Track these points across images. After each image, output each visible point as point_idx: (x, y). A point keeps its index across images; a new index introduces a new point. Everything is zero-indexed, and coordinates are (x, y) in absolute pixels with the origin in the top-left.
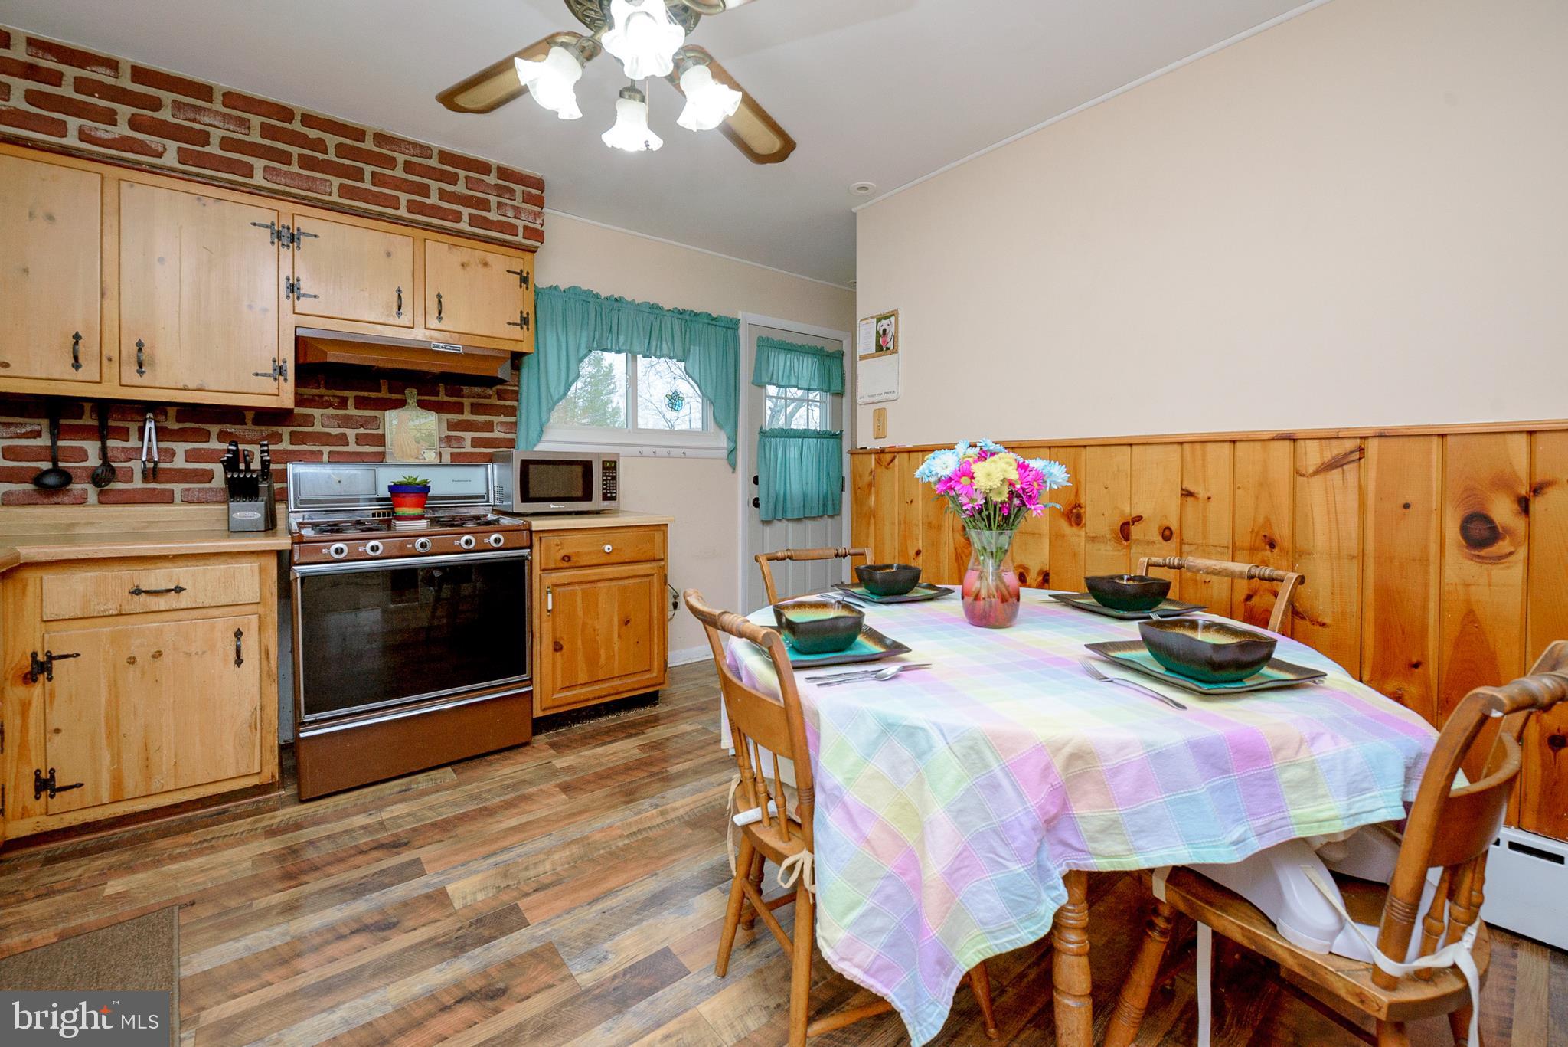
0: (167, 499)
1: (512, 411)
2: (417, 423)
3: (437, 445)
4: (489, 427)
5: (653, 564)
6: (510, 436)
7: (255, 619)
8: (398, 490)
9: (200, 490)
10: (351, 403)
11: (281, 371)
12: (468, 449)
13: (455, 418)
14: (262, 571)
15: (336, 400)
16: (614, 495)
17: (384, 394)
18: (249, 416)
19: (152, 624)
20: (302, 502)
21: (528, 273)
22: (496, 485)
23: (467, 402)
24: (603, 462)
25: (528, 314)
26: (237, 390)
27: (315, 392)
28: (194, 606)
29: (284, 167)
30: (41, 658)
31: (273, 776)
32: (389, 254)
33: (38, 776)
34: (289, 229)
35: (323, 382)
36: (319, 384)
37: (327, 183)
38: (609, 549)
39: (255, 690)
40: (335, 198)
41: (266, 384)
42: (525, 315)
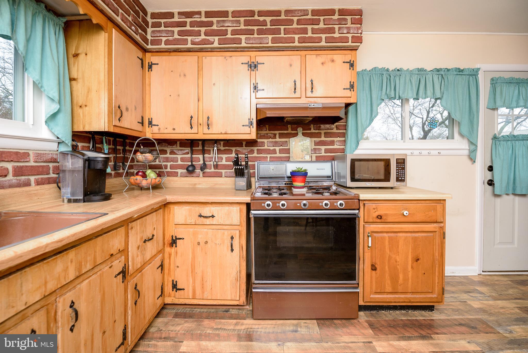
0: (220, 175)
1: (344, 135)
2: (302, 143)
3: (310, 153)
4: (332, 143)
5: (435, 225)
6: (343, 147)
7: (238, 232)
8: (294, 174)
9: (230, 172)
10: (277, 136)
11: (251, 124)
12: (323, 154)
13: (317, 140)
14: (241, 211)
15: (272, 135)
16: (403, 178)
17: (290, 131)
18: (244, 143)
19: (204, 230)
20: (260, 178)
21: (353, 61)
22: (336, 171)
23: (323, 132)
24: (397, 159)
25: (353, 83)
26: (237, 133)
27: (265, 132)
28: (218, 224)
29: (252, 36)
30: (174, 238)
31: (244, 303)
32: (291, 65)
33: (173, 282)
34: (254, 63)
35: (268, 128)
36: (266, 129)
37: (267, 39)
38: (407, 214)
39: (238, 263)
40: (270, 44)
41: (247, 130)
42: (352, 84)
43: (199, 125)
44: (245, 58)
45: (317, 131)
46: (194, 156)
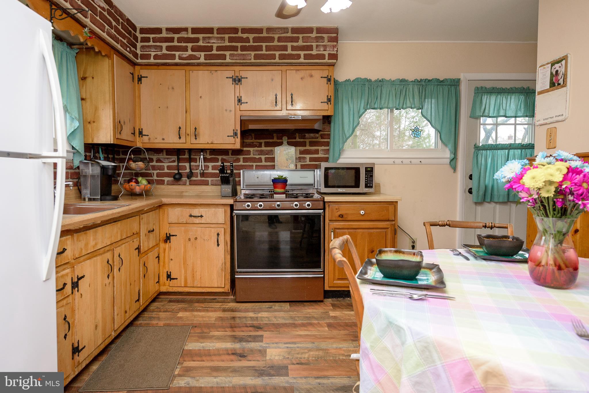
0: (206, 183)
1: (328, 144)
2: (287, 152)
3: (295, 161)
4: (317, 152)
5: (388, 223)
6: (326, 156)
7: (223, 229)
8: (275, 181)
9: (216, 180)
10: (263, 144)
11: (235, 134)
12: (308, 163)
13: (302, 148)
14: (225, 212)
15: (258, 144)
16: (371, 185)
17: (275, 140)
18: (230, 152)
19: (194, 228)
20: (246, 186)
21: (331, 76)
22: (318, 179)
23: (308, 141)
24: (366, 168)
25: (331, 96)
26: (223, 143)
27: (251, 141)
28: (206, 223)
29: (235, 53)
30: (168, 235)
31: (228, 290)
32: (272, 80)
33: (167, 273)
34: (238, 77)
35: (253, 137)
36: (252, 137)
37: (250, 55)
38: (363, 213)
39: (223, 256)
40: (253, 61)
41: (232, 140)
42: (329, 97)
43: (187, 135)
44: (229, 73)
45: (302, 140)
46: (180, 164)
